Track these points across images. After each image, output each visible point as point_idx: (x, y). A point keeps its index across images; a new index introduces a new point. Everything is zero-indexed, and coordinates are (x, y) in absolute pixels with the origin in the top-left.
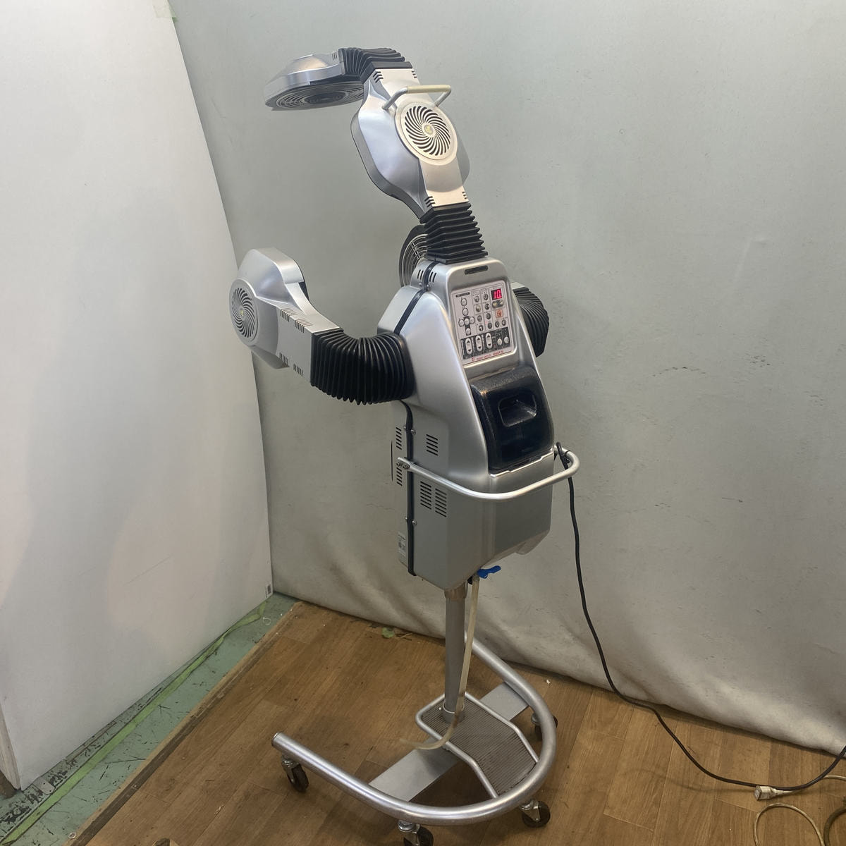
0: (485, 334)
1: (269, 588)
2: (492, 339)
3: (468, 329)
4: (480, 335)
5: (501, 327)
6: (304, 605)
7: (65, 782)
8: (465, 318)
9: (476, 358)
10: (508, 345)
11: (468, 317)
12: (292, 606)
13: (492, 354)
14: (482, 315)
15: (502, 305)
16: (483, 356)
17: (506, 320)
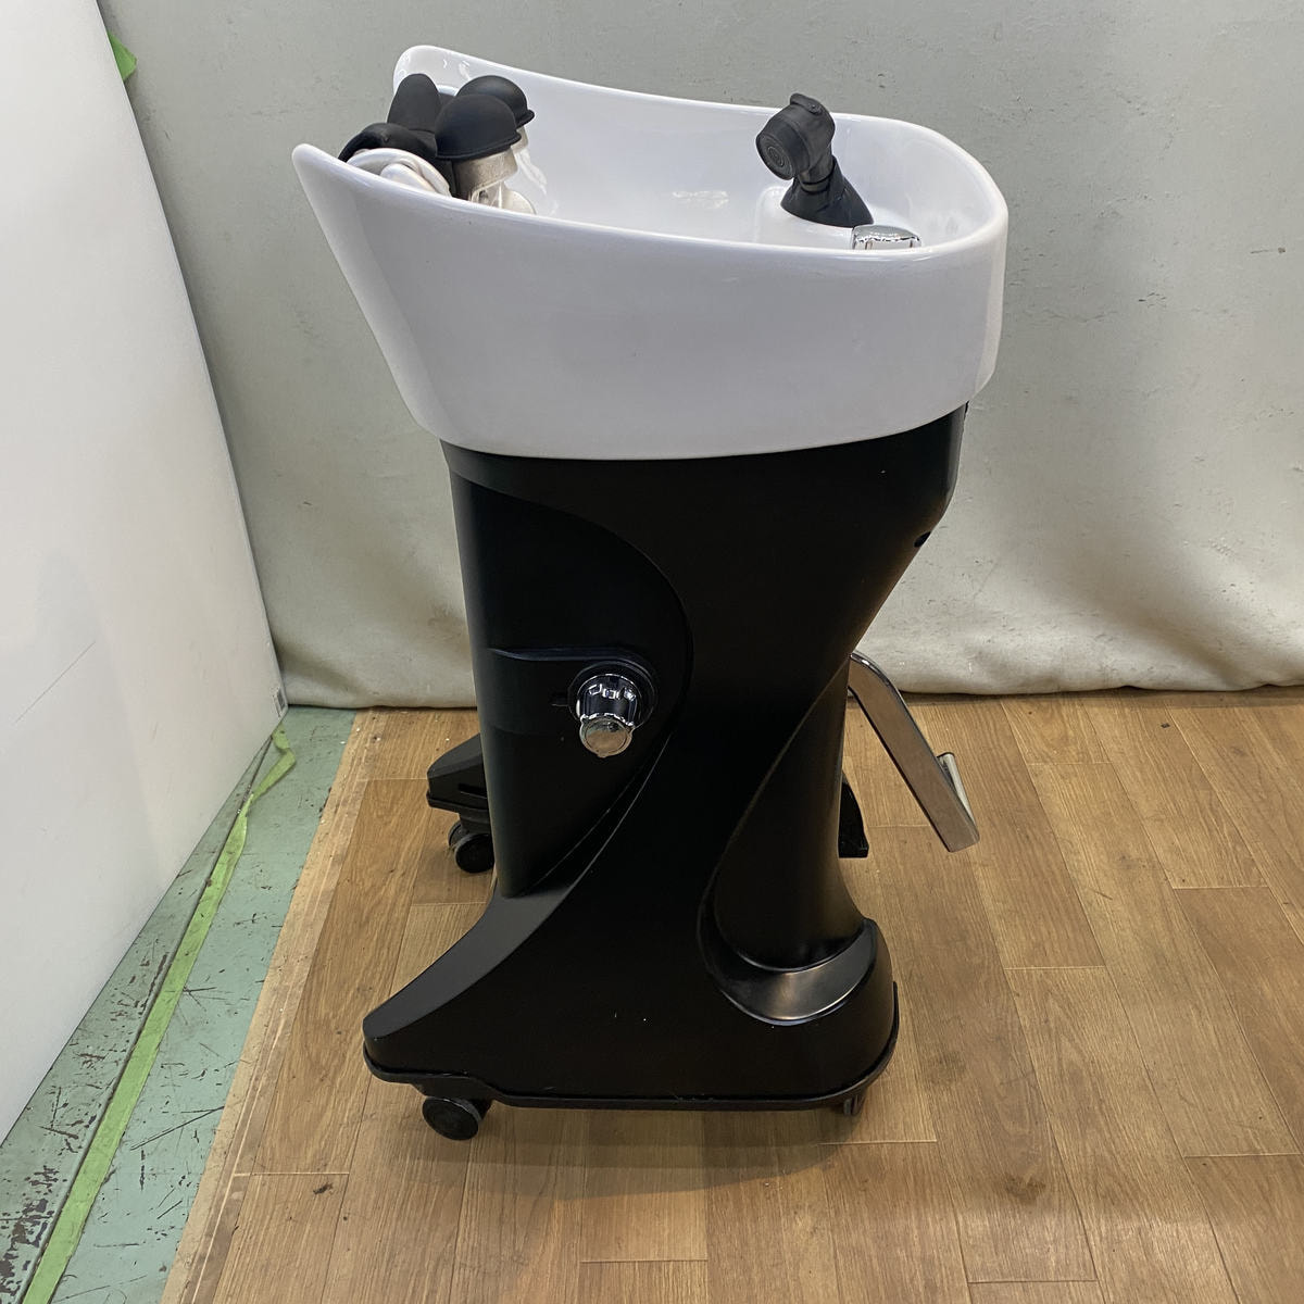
6: (377, 715)
7: (55, 1223)
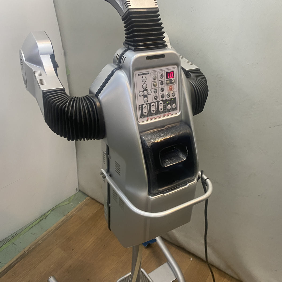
0: (158, 102)
1: (77, 189)
2: (164, 106)
3: (146, 98)
4: (155, 102)
5: (171, 97)
8: (144, 91)
9: (150, 118)
10: (175, 109)
11: (146, 90)
12: (85, 198)
13: (162, 115)
14: (157, 89)
15: (173, 83)
16: (156, 116)
17: (176, 93)
